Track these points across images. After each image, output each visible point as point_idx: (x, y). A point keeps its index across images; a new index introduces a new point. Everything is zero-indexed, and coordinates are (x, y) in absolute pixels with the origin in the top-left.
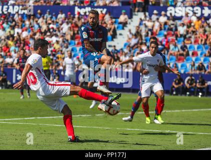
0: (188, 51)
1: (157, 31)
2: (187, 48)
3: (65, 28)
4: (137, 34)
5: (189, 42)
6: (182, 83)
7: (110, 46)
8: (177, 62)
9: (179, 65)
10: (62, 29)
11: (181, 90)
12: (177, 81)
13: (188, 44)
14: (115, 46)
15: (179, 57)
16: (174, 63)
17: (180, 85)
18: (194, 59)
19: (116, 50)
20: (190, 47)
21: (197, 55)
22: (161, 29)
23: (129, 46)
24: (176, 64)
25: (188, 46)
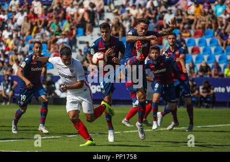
0: (186, 47)
2: (185, 43)
3: (20, 18)
4: (117, 25)
5: (188, 34)
7: (81, 43)
10: (16, 21)
13: (186, 37)
14: (87, 43)
18: (194, 57)
19: (89, 47)
20: (189, 42)
21: (199, 51)
25: (186, 40)
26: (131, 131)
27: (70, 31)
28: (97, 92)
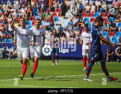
1: (93, 13)
6: (113, 52)
7: (57, 25)
8: (109, 36)
9: (111, 38)
11: (112, 58)
12: (110, 51)
13: (117, 22)
14: (60, 25)
15: (110, 32)
16: (107, 37)
17: (112, 54)
19: (61, 27)
22: (96, 11)
23: (72, 24)
24: (108, 37)
25: (117, 24)
26: (83, 75)
27: (51, 18)
28: (66, 53)
